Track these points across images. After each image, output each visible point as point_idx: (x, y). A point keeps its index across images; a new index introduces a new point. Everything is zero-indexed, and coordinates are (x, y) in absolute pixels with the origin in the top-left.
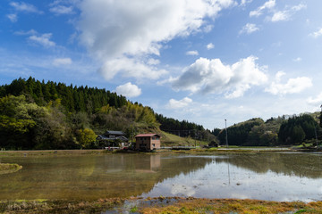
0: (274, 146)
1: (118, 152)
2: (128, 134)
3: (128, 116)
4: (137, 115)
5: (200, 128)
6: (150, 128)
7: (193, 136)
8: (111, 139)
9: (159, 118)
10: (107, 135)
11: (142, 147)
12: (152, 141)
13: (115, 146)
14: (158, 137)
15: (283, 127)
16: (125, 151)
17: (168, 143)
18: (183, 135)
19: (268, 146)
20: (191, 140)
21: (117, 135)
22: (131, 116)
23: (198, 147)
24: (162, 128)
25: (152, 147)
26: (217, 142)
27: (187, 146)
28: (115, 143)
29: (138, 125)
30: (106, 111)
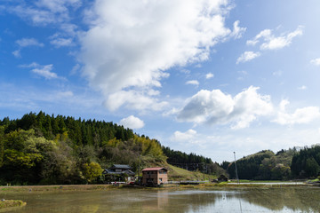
0: (287, 180)
1: (124, 187)
2: (134, 168)
3: (135, 150)
4: (144, 148)
5: (208, 161)
6: (158, 161)
7: (201, 170)
8: (118, 173)
9: (166, 151)
10: (113, 169)
11: (149, 182)
12: (159, 176)
13: (122, 180)
14: (165, 170)
15: (295, 159)
16: (131, 186)
17: (176, 177)
18: (191, 169)
19: (281, 180)
20: (199, 174)
21: (123, 169)
22: (138, 149)
23: (207, 182)
24: (169, 161)
25: (159, 182)
26: (227, 176)
27: (195, 181)
28: (121, 178)
29: (145, 158)
30: (114, 144)
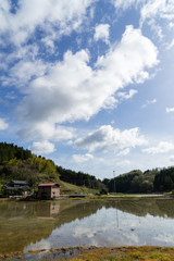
0: (151, 193)
1: (21, 200)
2: (31, 184)
3: (32, 168)
4: (40, 167)
5: (93, 178)
6: (51, 178)
7: (87, 185)
8: (16, 188)
9: (59, 169)
10: (12, 185)
11: (43, 195)
12: (53, 190)
13: (20, 194)
14: (57, 186)
15: (156, 177)
16: (27, 199)
17: (66, 191)
18: (79, 184)
19: (146, 193)
20: (85, 188)
21: (21, 185)
22: (35, 167)
23: (91, 194)
24: (61, 178)
25: (52, 195)
26: (107, 190)
27: (82, 194)
28: (19, 192)
29: (41, 175)
30: (14, 164)
